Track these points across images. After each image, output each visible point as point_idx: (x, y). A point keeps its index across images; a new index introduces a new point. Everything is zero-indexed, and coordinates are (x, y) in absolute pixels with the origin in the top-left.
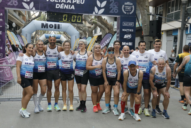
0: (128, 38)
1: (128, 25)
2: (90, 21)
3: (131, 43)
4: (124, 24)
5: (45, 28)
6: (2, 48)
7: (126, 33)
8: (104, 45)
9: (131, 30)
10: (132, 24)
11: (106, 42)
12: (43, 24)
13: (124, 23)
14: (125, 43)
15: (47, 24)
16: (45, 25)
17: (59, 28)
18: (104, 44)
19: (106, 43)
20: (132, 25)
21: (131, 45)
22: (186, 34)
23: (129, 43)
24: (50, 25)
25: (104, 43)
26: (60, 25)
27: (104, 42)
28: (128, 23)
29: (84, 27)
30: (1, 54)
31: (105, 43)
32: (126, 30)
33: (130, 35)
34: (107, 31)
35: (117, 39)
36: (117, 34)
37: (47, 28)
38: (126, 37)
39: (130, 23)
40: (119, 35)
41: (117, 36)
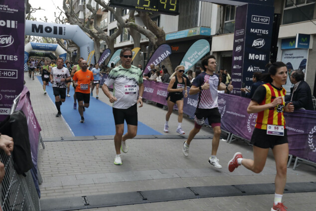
0: (260, 46)
1: (260, 21)
3: (263, 56)
4: (254, 19)
5: (37, 32)
6: (17, 59)
7: (256, 37)
8: (156, 63)
9: (264, 32)
10: (267, 20)
11: (159, 58)
12: (34, 26)
13: (253, 17)
14: (254, 55)
15: (41, 27)
16: (37, 27)
17: (61, 33)
19: (160, 60)
20: (267, 22)
21: (263, 59)
22: (282, 50)
23: (260, 55)
24: (47, 28)
25: (156, 61)
26: (63, 29)
28: (261, 18)
29: (100, 33)
30: (15, 72)
31: (158, 60)
32: (256, 31)
33: (263, 41)
34: (154, 39)
35: (235, 48)
36: (236, 38)
37: (42, 32)
38: (255, 43)
39: (264, 18)
40: (242, 40)
41: (236, 41)
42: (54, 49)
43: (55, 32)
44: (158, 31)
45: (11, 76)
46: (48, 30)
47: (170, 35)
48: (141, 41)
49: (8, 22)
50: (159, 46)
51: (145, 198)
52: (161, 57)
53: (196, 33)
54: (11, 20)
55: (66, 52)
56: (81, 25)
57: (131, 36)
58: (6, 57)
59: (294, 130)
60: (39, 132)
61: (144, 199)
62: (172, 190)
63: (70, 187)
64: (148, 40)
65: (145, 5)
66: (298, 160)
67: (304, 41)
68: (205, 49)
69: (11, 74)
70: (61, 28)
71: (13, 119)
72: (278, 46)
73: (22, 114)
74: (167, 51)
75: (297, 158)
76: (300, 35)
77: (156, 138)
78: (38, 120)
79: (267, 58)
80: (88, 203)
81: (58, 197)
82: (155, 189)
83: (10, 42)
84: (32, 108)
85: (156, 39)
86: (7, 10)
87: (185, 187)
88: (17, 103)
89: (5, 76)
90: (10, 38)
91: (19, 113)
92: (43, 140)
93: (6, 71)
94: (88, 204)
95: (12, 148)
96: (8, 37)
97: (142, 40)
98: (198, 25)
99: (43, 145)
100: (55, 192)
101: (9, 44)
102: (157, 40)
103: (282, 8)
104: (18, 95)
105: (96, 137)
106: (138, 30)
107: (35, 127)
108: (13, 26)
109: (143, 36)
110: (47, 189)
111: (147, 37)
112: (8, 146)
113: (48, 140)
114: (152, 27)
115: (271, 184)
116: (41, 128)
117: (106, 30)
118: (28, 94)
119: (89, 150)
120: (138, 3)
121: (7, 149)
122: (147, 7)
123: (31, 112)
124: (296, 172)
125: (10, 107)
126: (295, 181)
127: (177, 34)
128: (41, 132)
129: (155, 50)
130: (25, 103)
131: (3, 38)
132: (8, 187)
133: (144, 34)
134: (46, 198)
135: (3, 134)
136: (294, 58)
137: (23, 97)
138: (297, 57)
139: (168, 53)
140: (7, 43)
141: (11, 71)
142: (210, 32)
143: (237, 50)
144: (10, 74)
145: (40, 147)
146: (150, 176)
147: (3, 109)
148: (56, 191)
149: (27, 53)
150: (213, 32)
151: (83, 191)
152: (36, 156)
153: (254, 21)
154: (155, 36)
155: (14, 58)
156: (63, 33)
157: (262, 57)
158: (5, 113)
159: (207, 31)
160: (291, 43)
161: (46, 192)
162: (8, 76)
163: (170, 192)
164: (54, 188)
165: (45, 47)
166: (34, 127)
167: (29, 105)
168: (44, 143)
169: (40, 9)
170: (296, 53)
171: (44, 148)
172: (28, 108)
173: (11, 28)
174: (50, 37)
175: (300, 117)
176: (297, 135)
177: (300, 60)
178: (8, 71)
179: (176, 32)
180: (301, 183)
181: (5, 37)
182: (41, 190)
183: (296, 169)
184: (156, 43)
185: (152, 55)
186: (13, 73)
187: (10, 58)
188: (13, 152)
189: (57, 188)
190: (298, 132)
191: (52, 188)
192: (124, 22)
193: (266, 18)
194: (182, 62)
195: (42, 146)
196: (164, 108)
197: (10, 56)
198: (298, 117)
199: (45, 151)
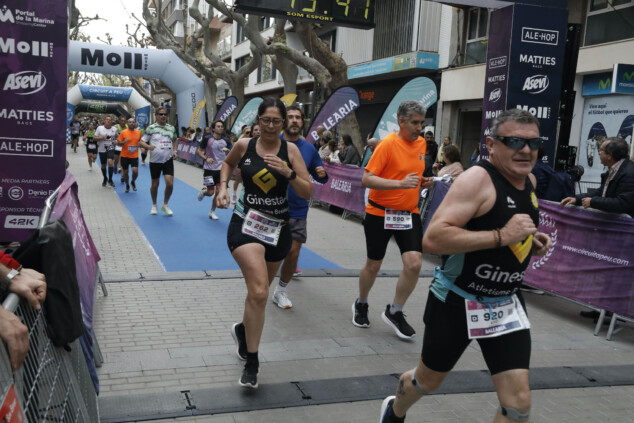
0: (538, 89)
1: (539, 40)
2: (268, 46)
3: (545, 109)
4: (527, 35)
5: (92, 63)
6: (52, 119)
7: (530, 71)
8: (328, 125)
9: (546, 61)
10: (553, 37)
11: (336, 114)
12: (85, 53)
13: (525, 31)
14: (526, 107)
15: (99, 53)
16: (93, 53)
17: (138, 65)
18: (330, 122)
19: (337, 119)
20: (554, 41)
21: (545, 116)
22: (583, 96)
23: (540, 109)
24: (111, 56)
25: (329, 120)
26: (143, 57)
27: (330, 114)
28: (540, 33)
29: (216, 66)
30: (49, 143)
31: (334, 118)
32: (531, 60)
33: (544, 79)
34: (325, 78)
35: (487, 93)
36: (489, 73)
37: (101, 64)
38: (529, 84)
39: (547, 33)
40: (502, 78)
41: (490, 80)
42: (125, 98)
43: (128, 65)
44: (332, 61)
45: (41, 153)
46: (114, 59)
47: (357, 69)
48: (299, 82)
49: (35, 44)
50: (333, 91)
51: (307, 395)
52: (339, 113)
53: (408, 64)
54: (40, 41)
55: (149, 104)
56: (179, 50)
57: (278, 72)
58: (31, 115)
59: (609, 259)
60: (96, 262)
61: (304, 398)
62: (362, 379)
63: (158, 373)
64: (313, 80)
65: (305, 10)
66: (618, 319)
67: (629, 78)
68: (428, 96)
69: (40, 148)
70: (138, 57)
71: (44, 237)
72: (575, 89)
73: (62, 227)
74: (351, 102)
75: (615, 316)
76: (621, 67)
77: (329, 275)
78: (94, 240)
79: (552, 114)
80: (192, 404)
81: (133, 392)
82: (327, 378)
83: (39, 85)
84: (81, 216)
85: (328, 77)
86: (32, 22)
87: (388, 373)
88: (52, 206)
89: (30, 152)
90: (39, 77)
91: (58, 226)
92: (105, 278)
93: (30, 142)
94: (194, 407)
95: (43, 294)
96: (34, 74)
97: (301, 78)
98: (414, 48)
99: (104, 289)
100: (128, 383)
101: (36, 88)
102: (330, 80)
103: (584, 12)
104: (55, 189)
105: (209, 273)
106: (291, 59)
107: (88, 254)
108: (45, 53)
109: (302, 72)
110: (112, 376)
111: (310, 72)
112: (36, 290)
113: (113, 279)
114: (321, 52)
115: (560, 368)
116: (101, 254)
117: (229, 60)
118: (74, 187)
119: (195, 299)
120: (293, 5)
121: (34, 297)
122: (311, 13)
123: (80, 224)
124: (612, 343)
125: (40, 214)
126: (611, 363)
127: (369, 67)
128: (99, 263)
129: (327, 98)
130: (68, 206)
131: (26, 77)
132: (36, 373)
133: (305, 68)
134: (110, 394)
135: (25, 267)
136: (607, 113)
137: (64, 195)
138: (614, 112)
139: (353, 104)
140: (33, 86)
141: (42, 143)
142: (438, 61)
143: (491, 98)
144: (38, 148)
145: (99, 292)
146: (317, 350)
147: (26, 217)
148: (130, 380)
149: (71, 106)
150: (444, 62)
151: (183, 382)
152: (89, 310)
153: (527, 39)
154: (327, 72)
155: (46, 117)
156: (143, 67)
157: (543, 112)
158: (29, 226)
159: (430, 60)
160: (602, 82)
161: (110, 382)
162: (34, 152)
163: (357, 383)
164: (126, 375)
165: (108, 93)
166: (85, 253)
167: (76, 209)
168: (107, 285)
169: (97, 18)
170: (612, 104)
171: (105, 295)
172: (75, 215)
173: (40, 57)
174: (118, 74)
175: (621, 233)
176: (614, 269)
177: (621, 118)
178: (35, 143)
179: (368, 63)
180: (623, 367)
181: (29, 75)
182: (100, 377)
183: (614, 337)
184: (329, 84)
185: (320, 110)
186: (45, 147)
187: (39, 116)
188: (46, 303)
189: (132, 374)
190: (616, 264)
191: (122, 375)
192: (265, 43)
193: (551, 33)
194: (382, 123)
195: (101, 291)
196: (344, 214)
197: (39, 112)
198: (616, 233)
199: (108, 302)
